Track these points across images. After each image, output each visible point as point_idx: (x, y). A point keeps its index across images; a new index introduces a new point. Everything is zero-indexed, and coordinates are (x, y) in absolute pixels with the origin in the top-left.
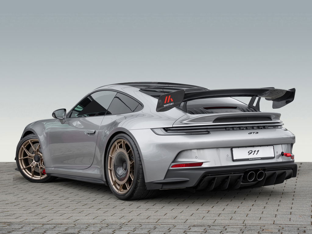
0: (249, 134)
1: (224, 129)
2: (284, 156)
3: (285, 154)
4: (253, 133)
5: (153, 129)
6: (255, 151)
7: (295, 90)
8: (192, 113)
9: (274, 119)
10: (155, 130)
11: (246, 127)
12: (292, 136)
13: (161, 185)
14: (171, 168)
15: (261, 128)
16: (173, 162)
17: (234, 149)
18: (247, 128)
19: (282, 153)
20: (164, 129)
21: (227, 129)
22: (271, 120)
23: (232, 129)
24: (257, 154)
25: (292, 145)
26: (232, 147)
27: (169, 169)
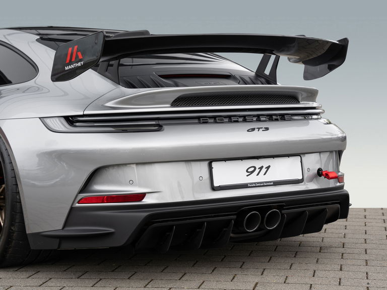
0: (248, 131)
1: (197, 121)
2: (323, 177)
3: (324, 173)
4: (256, 130)
5: (45, 119)
6: (261, 168)
7: (348, 42)
8: (131, 86)
9: (304, 99)
10: (48, 121)
11: (244, 117)
12: (340, 135)
13: (58, 240)
14: (77, 205)
15: (277, 120)
16: (82, 191)
17: (214, 164)
18: (245, 119)
19: (319, 170)
20: (67, 118)
21: (202, 121)
22: (298, 102)
23: (212, 120)
24: (265, 174)
25: (340, 153)
26: (211, 159)
27: (73, 206)
